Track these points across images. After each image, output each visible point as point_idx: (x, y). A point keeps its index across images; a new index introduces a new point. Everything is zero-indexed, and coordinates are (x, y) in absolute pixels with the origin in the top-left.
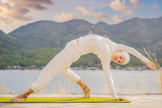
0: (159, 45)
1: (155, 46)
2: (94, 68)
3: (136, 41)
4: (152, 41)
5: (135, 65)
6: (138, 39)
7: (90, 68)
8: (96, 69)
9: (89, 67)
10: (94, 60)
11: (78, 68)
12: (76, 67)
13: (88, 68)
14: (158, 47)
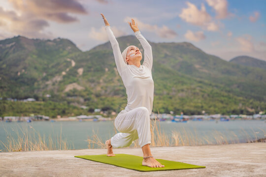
0: (56, 82)
1: (49, 82)
3: (19, 74)
4: (45, 74)
5: (18, 112)
6: (23, 71)
14: (54, 84)
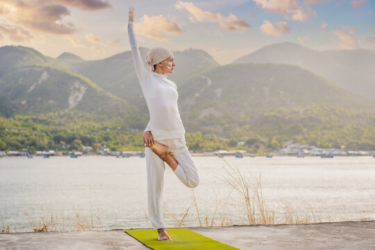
0: (188, 106)
2: (52, 152)
7: (44, 152)
8: (57, 155)
9: (42, 149)
10: (52, 136)
11: (16, 152)
12: (12, 150)
13: (39, 152)
